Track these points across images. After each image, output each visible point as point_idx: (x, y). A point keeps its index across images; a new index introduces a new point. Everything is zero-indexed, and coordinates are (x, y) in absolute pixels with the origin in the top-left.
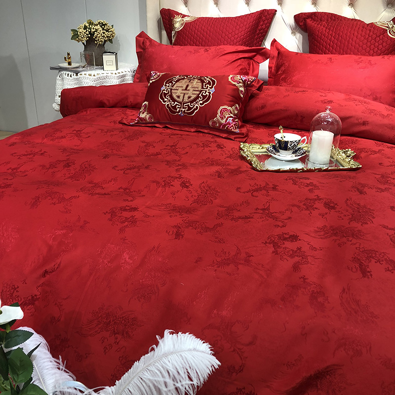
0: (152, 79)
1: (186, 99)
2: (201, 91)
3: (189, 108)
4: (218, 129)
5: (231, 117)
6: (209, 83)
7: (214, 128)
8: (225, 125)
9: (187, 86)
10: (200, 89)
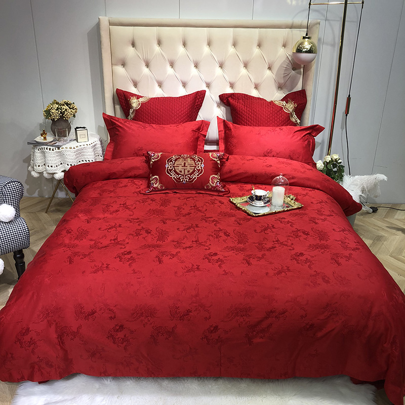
0: (153, 159)
1: (186, 173)
2: (195, 167)
3: (190, 179)
4: (210, 190)
5: (218, 182)
6: (199, 161)
7: (208, 190)
8: (215, 187)
9: (185, 163)
10: (194, 165)
